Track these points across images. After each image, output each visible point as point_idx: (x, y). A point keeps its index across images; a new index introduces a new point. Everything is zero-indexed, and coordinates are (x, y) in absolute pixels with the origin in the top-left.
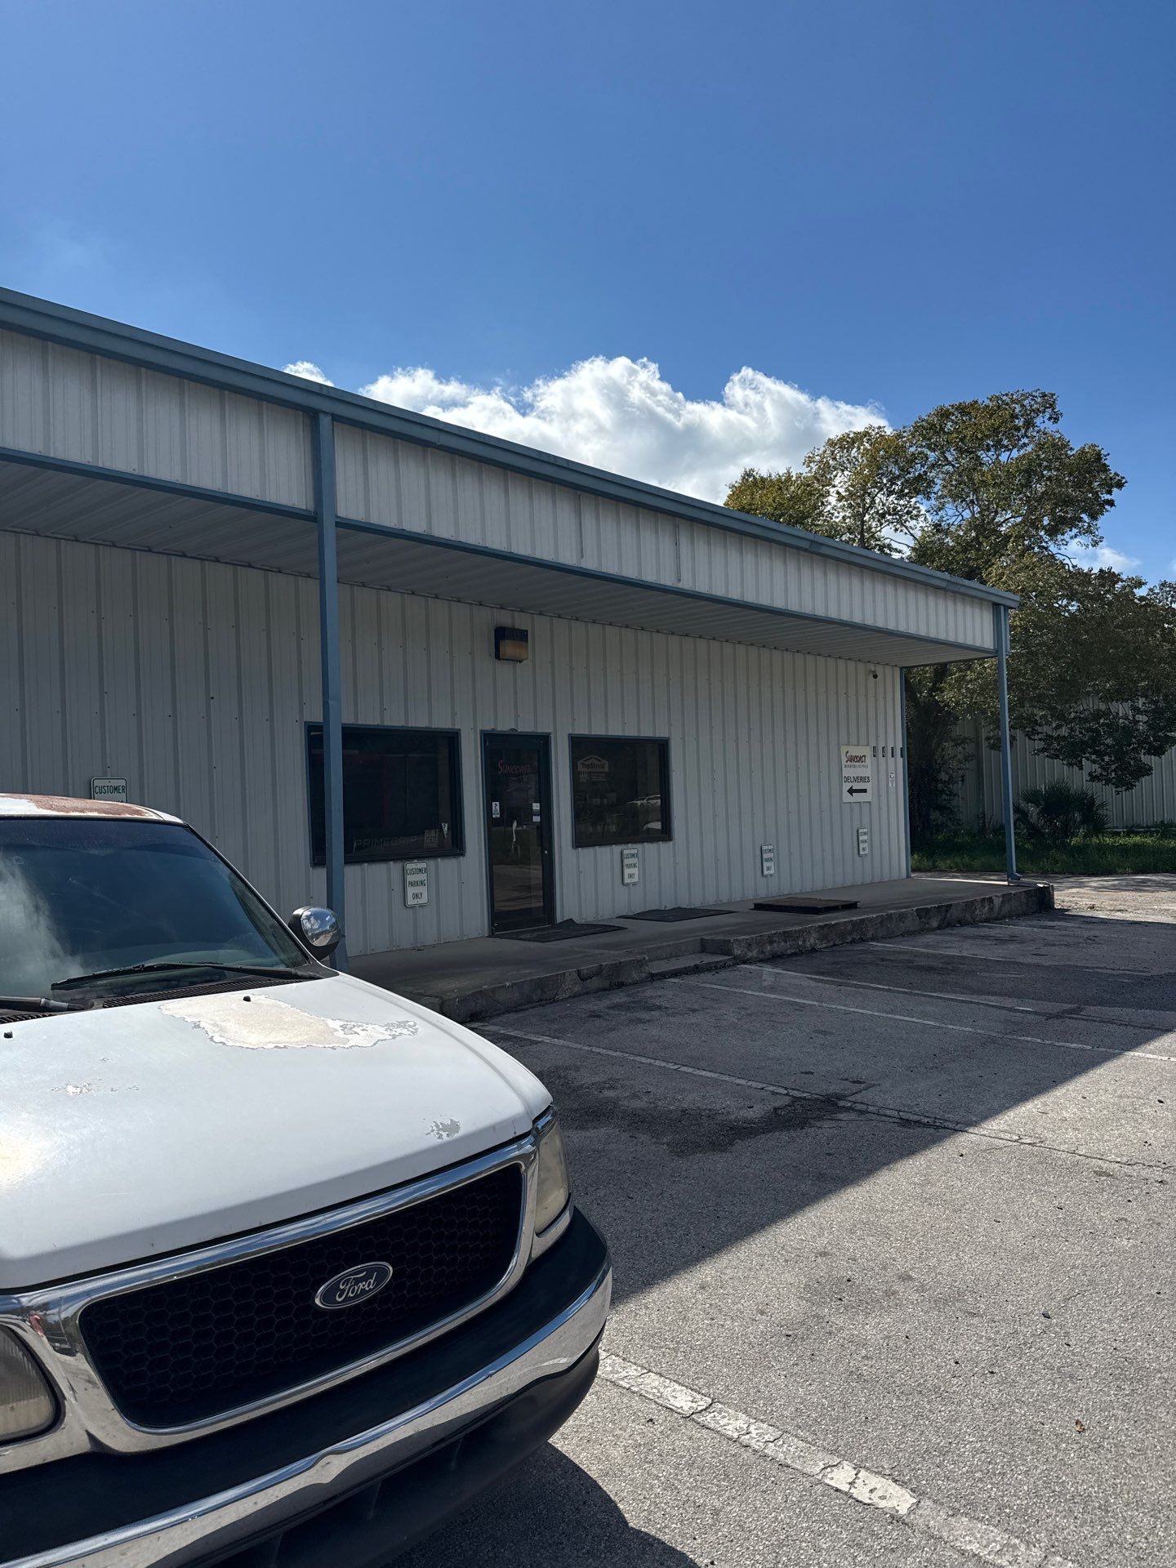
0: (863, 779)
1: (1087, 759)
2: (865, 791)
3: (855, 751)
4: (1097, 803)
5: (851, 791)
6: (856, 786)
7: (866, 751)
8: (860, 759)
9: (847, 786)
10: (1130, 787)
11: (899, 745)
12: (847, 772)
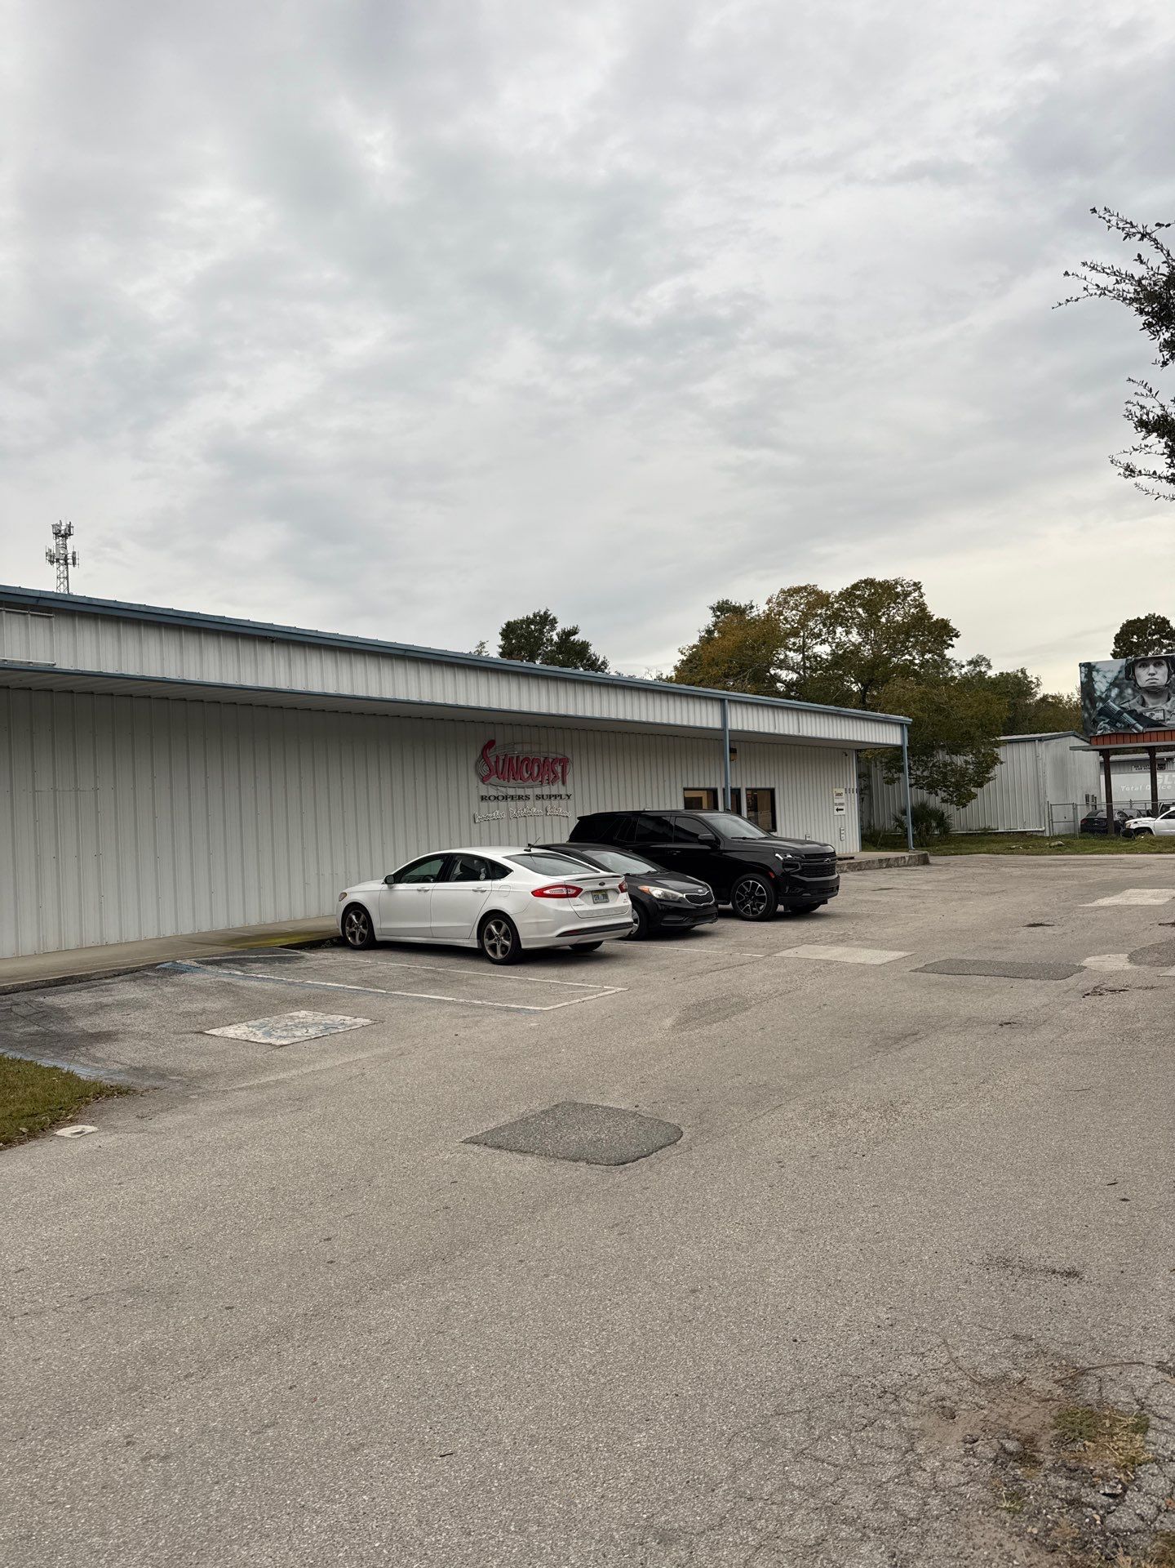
0: (842, 804)
1: (940, 789)
2: (842, 810)
3: (839, 791)
4: (946, 815)
5: (837, 810)
6: (840, 808)
7: (843, 791)
8: (840, 794)
9: (836, 807)
10: (964, 806)
11: (856, 787)
12: (836, 801)
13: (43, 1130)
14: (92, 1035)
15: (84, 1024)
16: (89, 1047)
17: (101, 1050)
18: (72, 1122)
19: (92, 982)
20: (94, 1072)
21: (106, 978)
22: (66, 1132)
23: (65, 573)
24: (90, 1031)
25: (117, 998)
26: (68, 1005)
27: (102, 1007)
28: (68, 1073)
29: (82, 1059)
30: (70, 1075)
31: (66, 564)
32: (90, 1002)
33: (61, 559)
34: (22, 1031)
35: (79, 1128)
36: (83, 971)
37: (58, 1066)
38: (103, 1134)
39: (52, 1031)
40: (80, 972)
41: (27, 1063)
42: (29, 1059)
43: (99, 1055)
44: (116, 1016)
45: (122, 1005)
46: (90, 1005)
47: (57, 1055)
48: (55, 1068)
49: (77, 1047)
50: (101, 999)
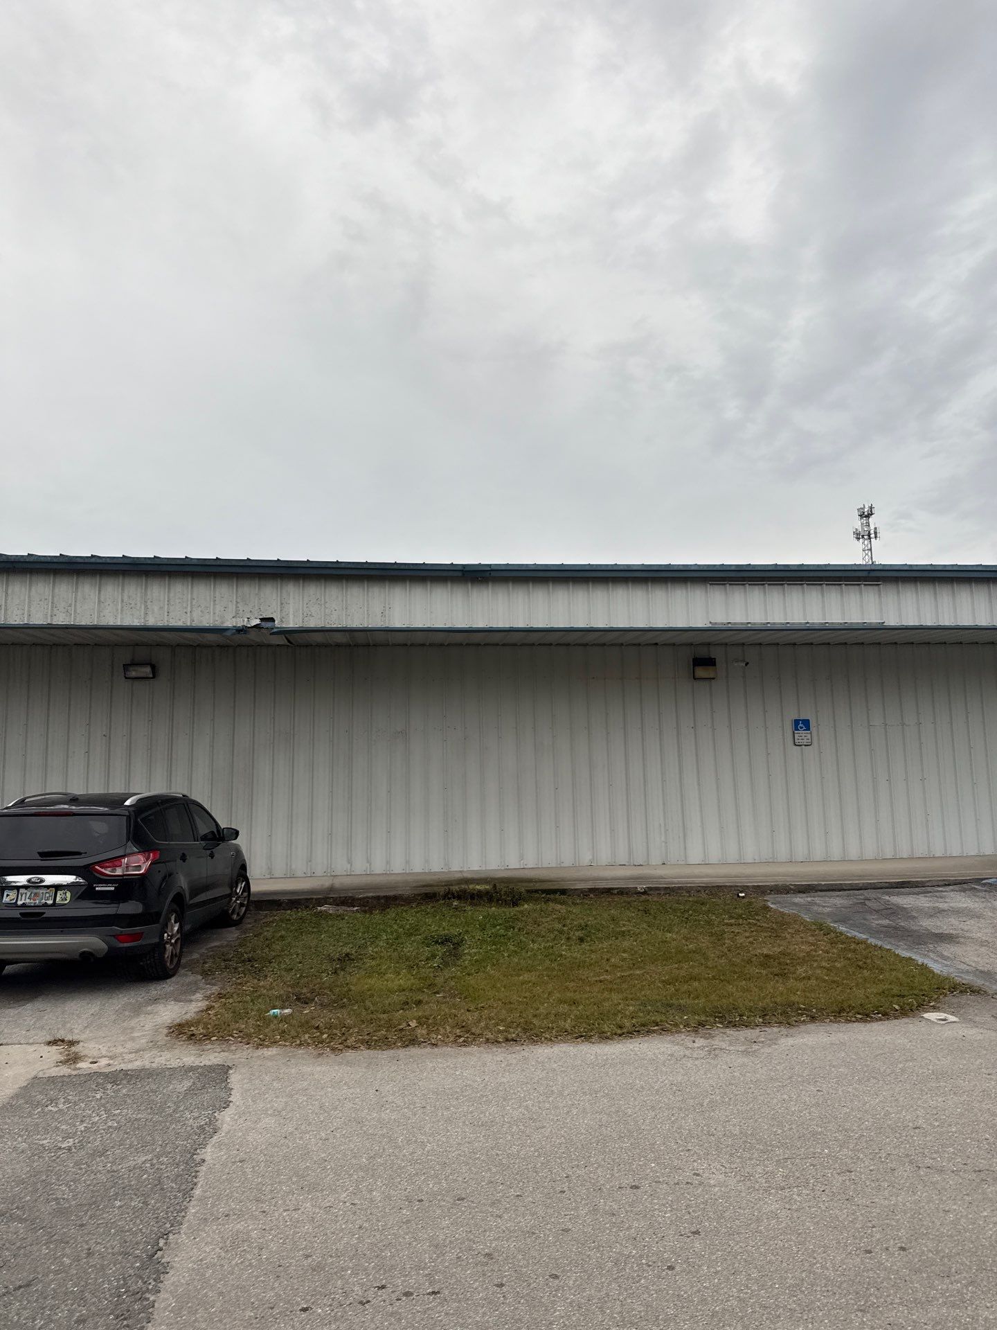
13: (911, 1010)
14: (936, 935)
15: (927, 924)
16: (936, 945)
17: (948, 950)
18: (935, 1009)
19: (927, 888)
20: (945, 968)
21: (938, 886)
22: (932, 1016)
23: (869, 546)
24: (933, 931)
25: (951, 905)
26: (911, 906)
27: (941, 911)
28: (923, 964)
29: (931, 955)
30: (924, 967)
31: (870, 538)
32: (928, 905)
33: (866, 535)
34: (877, 922)
35: (943, 1016)
36: (918, 878)
37: (914, 958)
38: (963, 1025)
39: (901, 926)
40: (915, 878)
41: (888, 950)
42: (888, 948)
43: (945, 954)
44: (953, 920)
45: (957, 912)
46: (929, 908)
47: (910, 948)
48: (910, 958)
49: (925, 943)
50: (937, 905)
